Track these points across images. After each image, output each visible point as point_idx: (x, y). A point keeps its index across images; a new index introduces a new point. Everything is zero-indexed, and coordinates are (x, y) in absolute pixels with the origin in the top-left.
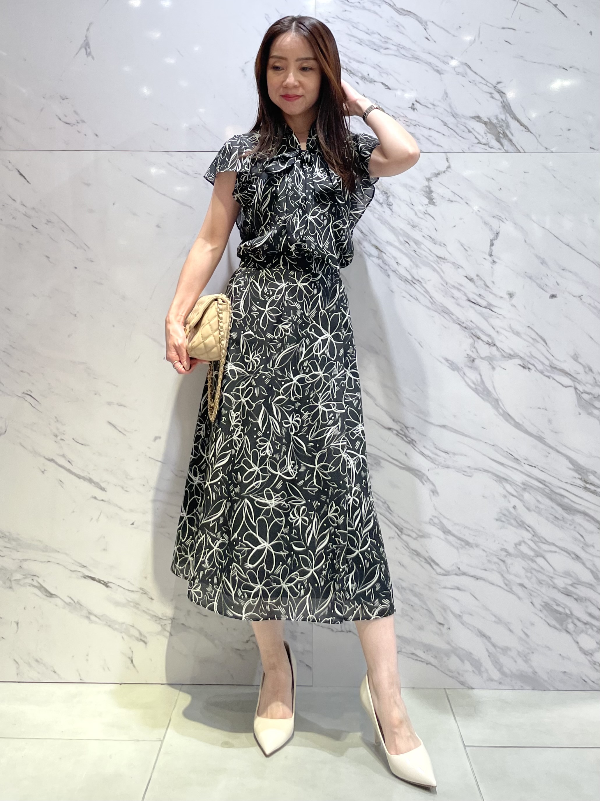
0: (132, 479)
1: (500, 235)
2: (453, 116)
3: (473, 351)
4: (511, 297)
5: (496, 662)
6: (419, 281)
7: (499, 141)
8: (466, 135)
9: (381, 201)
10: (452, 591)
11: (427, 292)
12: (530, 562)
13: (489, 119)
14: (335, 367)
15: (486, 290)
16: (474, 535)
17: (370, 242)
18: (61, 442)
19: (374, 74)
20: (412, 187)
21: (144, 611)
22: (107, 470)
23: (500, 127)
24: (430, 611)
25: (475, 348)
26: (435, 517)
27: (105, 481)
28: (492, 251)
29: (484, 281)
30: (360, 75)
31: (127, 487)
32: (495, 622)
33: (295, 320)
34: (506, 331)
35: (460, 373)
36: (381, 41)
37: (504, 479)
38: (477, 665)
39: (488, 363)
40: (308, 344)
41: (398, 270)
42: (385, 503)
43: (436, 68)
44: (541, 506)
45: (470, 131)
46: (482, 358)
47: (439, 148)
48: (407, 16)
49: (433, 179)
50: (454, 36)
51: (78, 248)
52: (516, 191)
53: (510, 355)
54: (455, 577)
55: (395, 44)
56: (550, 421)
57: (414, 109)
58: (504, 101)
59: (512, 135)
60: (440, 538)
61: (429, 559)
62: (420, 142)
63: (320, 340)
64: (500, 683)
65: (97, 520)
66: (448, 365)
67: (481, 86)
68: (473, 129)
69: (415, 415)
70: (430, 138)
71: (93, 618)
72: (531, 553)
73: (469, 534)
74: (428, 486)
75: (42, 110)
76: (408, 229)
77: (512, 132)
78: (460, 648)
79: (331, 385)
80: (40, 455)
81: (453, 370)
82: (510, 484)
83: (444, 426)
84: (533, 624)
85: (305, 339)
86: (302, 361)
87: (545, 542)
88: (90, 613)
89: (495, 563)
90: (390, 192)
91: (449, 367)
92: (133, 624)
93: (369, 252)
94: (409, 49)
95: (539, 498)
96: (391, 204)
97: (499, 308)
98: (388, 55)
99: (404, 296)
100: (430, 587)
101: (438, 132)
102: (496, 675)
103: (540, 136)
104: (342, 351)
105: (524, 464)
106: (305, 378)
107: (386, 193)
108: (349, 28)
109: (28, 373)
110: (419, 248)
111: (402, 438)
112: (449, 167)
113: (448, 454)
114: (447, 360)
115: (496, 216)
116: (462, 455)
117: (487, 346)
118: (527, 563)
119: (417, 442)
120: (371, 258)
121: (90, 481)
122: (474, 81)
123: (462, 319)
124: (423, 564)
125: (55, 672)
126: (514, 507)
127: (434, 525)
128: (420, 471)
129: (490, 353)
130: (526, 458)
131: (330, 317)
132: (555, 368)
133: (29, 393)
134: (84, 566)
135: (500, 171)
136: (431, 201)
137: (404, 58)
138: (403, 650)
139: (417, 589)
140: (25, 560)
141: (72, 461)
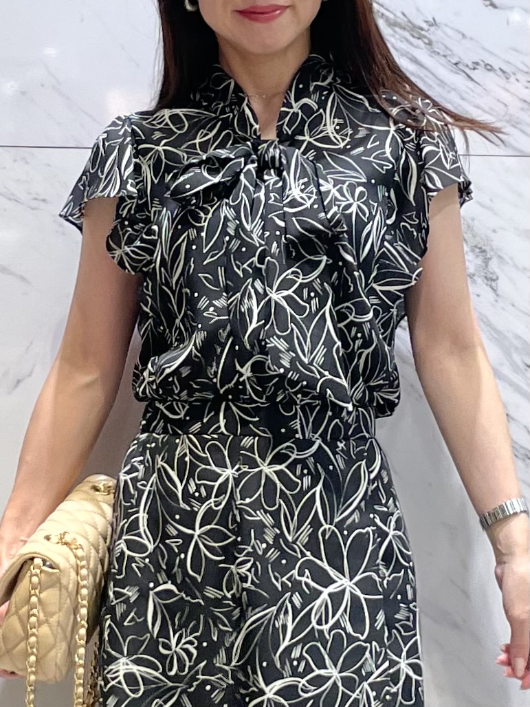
14: (367, 654)
33: (260, 553)
40: (298, 604)
63: (325, 596)
79: (360, 697)
85: (291, 596)
86: (286, 648)
96: (494, 277)
104: (381, 617)
106: (297, 686)
131: (345, 538)
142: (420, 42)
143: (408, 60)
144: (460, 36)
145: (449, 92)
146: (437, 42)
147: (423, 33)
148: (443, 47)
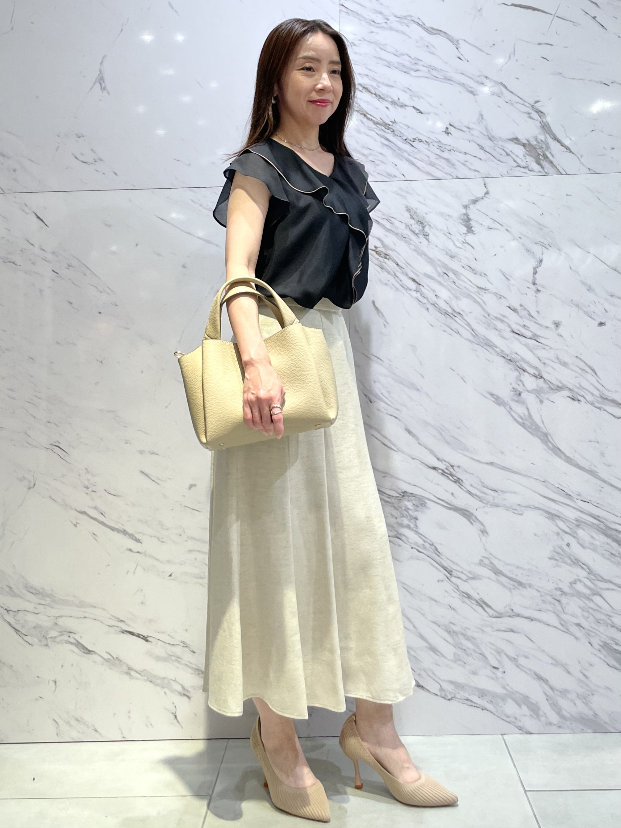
0: (167, 529)
1: (543, 262)
2: (490, 139)
3: (519, 385)
4: (557, 326)
5: (555, 705)
6: (459, 313)
7: (539, 164)
8: (504, 158)
9: (417, 232)
10: (507, 633)
11: (469, 325)
12: (587, 602)
13: (528, 141)
15: (530, 320)
16: (526, 575)
17: (407, 274)
18: (93, 493)
19: (405, 98)
20: (449, 216)
21: (186, 665)
22: (142, 521)
23: (540, 148)
24: (482, 655)
25: (520, 381)
26: (485, 558)
27: (139, 533)
28: (536, 279)
29: (529, 311)
30: (390, 100)
31: (163, 538)
32: (552, 664)
34: (553, 362)
35: (506, 408)
36: (411, 62)
37: (556, 515)
38: (535, 710)
39: (536, 396)
41: (438, 303)
42: (432, 545)
43: (470, 89)
44: (597, 543)
45: (508, 154)
46: (528, 391)
47: (477, 173)
48: (438, 36)
49: (471, 206)
50: (488, 54)
51: (101, 292)
52: (559, 215)
53: (558, 387)
54: (509, 618)
55: (425, 65)
56: (602, 454)
57: (448, 133)
58: (543, 121)
59: (553, 156)
60: (492, 580)
61: (481, 601)
62: (455, 168)
64: (559, 727)
65: (134, 573)
66: (493, 399)
67: (518, 106)
68: (511, 151)
69: (460, 453)
70: (466, 163)
71: (133, 673)
72: (587, 592)
73: (522, 574)
74: (477, 524)
75: (57, 150)
76: (446, 260)
77: (553, 153)
78: (516, 692)
80: (71, 508)
81: (499, 404)
82: (563, 521)
83: (491, 464)
84: (591, 665)
87: (600, 579)
88: (130, 669)
89: (550, 603)
90: (426, 222)
91: (494, 402)
92: (175, 678)
93: (406, 286)
94: (441, 70)
95: (594, 535)
96: (427, 234)
97: (545, 338)
98: (419, 77)
99: (445, 330)
100: (482, 630)
101: (474, 156)
102: (554, 718)
103: (582, 156)
105: (577, 499)
107: (422, 223)
108: (376, 51)
109: (55, 424)
110: (459, 279)
111: (448, 477)
112: (487, 193)
113: (497, 492)
114: (492, 395)
115: (538, 242)
116: (510, 492)
117: (534, 378)
118: (585, 603)
119: (464, 481)
120: (409, 292)
121: (125, 533)
122: (510, 101)
123: (507, 351)
124: (475, 607)
125: (96, 731)
126: (568, 545)
127: (485, 566)
128: (468, 511)
129: (537, 386)
130: (578, 493)
132: (606, 399)
133: (57, 444)
134: (122, 621)
135: (541, 195)
136: (470, 229)
137: (436, 80)
138: (458, 696)
139: (469, 633)
140: (62, 616)
141: (104, 513)
142: (389, 130)
143: (384, 139)
144: (407, 127)
145: (403, 152)
146: (397, 130)
147: (390, 126)
148: (399, 132)
